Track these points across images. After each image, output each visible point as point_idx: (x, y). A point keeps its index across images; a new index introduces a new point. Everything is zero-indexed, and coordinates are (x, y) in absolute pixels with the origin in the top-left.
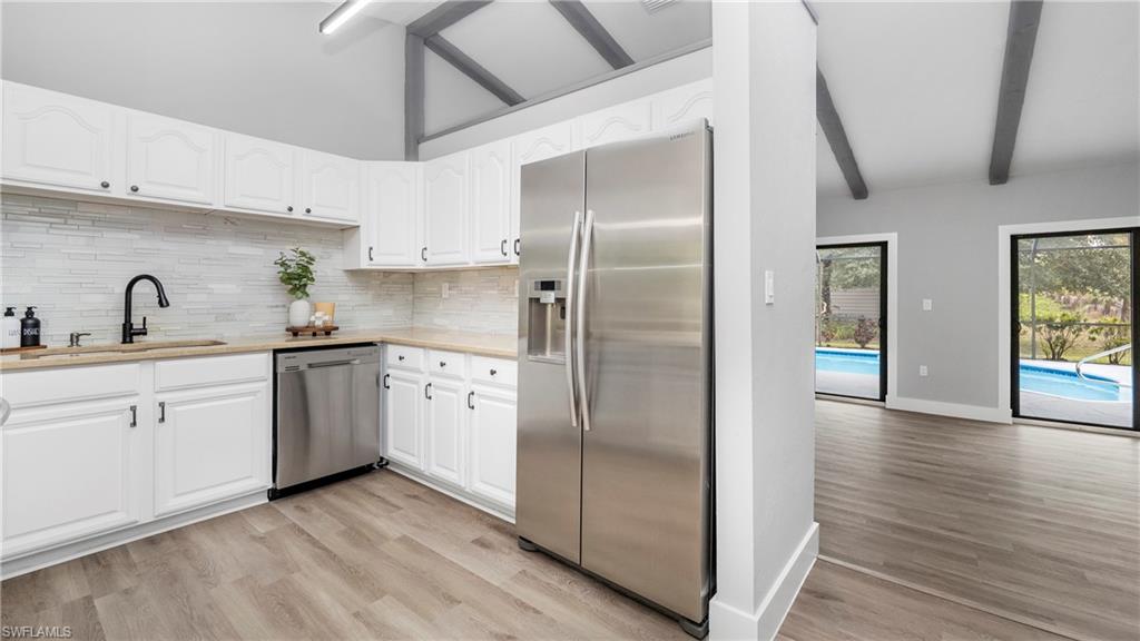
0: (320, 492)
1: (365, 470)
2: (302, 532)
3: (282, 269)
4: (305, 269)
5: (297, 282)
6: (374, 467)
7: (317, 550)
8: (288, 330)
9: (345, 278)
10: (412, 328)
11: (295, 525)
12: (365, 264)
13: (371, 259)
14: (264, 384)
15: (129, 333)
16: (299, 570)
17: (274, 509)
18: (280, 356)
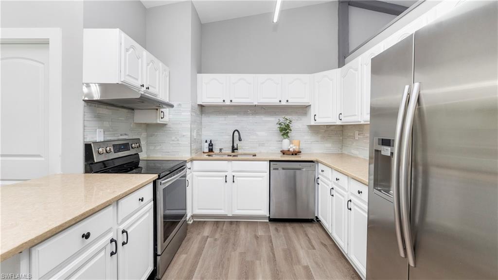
0: (287, 224)
1: (310, 221)
2: (271, 241)
3: (279, 126)
4: (288, 126)
5: (284, 131)
6: (314, 221)
7: (271, 254)
8: (281, 151)
9: (307, 129)
10: (342, 154)
11: (271, 236)
12: (313, 123)
13: (315, 120)
14: (266, 174)
15: (234, 149)
16: (260, 260)
17: (268, 225)
18: (271, 163)
